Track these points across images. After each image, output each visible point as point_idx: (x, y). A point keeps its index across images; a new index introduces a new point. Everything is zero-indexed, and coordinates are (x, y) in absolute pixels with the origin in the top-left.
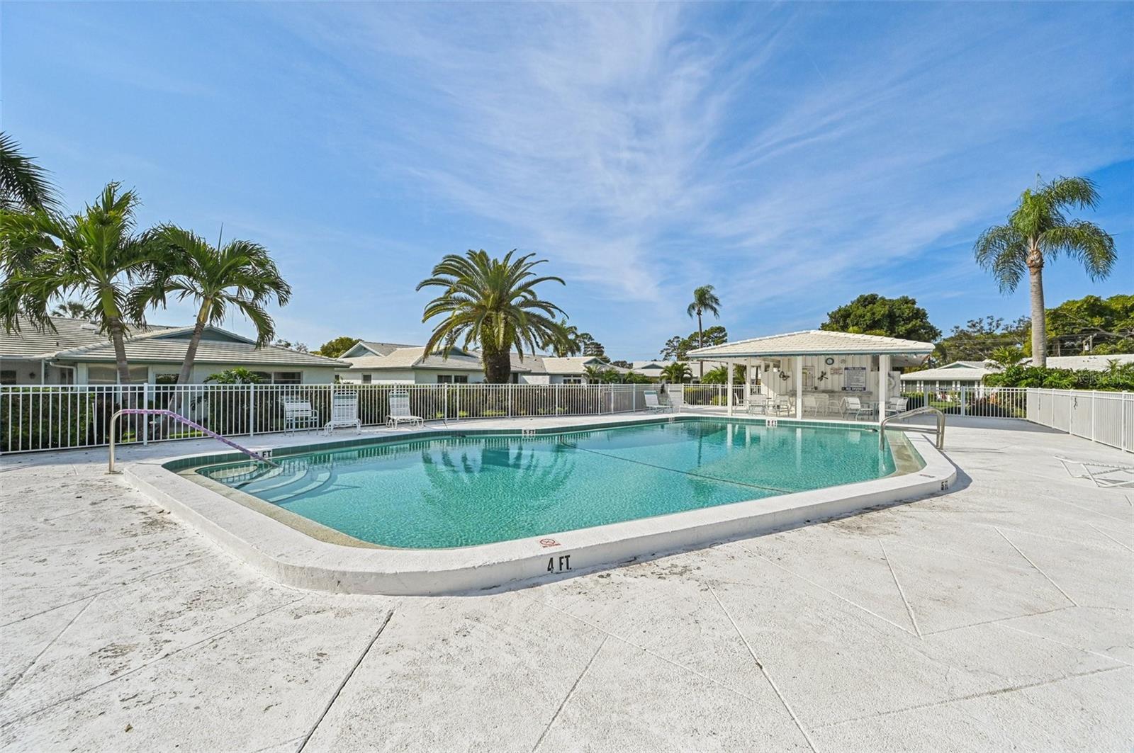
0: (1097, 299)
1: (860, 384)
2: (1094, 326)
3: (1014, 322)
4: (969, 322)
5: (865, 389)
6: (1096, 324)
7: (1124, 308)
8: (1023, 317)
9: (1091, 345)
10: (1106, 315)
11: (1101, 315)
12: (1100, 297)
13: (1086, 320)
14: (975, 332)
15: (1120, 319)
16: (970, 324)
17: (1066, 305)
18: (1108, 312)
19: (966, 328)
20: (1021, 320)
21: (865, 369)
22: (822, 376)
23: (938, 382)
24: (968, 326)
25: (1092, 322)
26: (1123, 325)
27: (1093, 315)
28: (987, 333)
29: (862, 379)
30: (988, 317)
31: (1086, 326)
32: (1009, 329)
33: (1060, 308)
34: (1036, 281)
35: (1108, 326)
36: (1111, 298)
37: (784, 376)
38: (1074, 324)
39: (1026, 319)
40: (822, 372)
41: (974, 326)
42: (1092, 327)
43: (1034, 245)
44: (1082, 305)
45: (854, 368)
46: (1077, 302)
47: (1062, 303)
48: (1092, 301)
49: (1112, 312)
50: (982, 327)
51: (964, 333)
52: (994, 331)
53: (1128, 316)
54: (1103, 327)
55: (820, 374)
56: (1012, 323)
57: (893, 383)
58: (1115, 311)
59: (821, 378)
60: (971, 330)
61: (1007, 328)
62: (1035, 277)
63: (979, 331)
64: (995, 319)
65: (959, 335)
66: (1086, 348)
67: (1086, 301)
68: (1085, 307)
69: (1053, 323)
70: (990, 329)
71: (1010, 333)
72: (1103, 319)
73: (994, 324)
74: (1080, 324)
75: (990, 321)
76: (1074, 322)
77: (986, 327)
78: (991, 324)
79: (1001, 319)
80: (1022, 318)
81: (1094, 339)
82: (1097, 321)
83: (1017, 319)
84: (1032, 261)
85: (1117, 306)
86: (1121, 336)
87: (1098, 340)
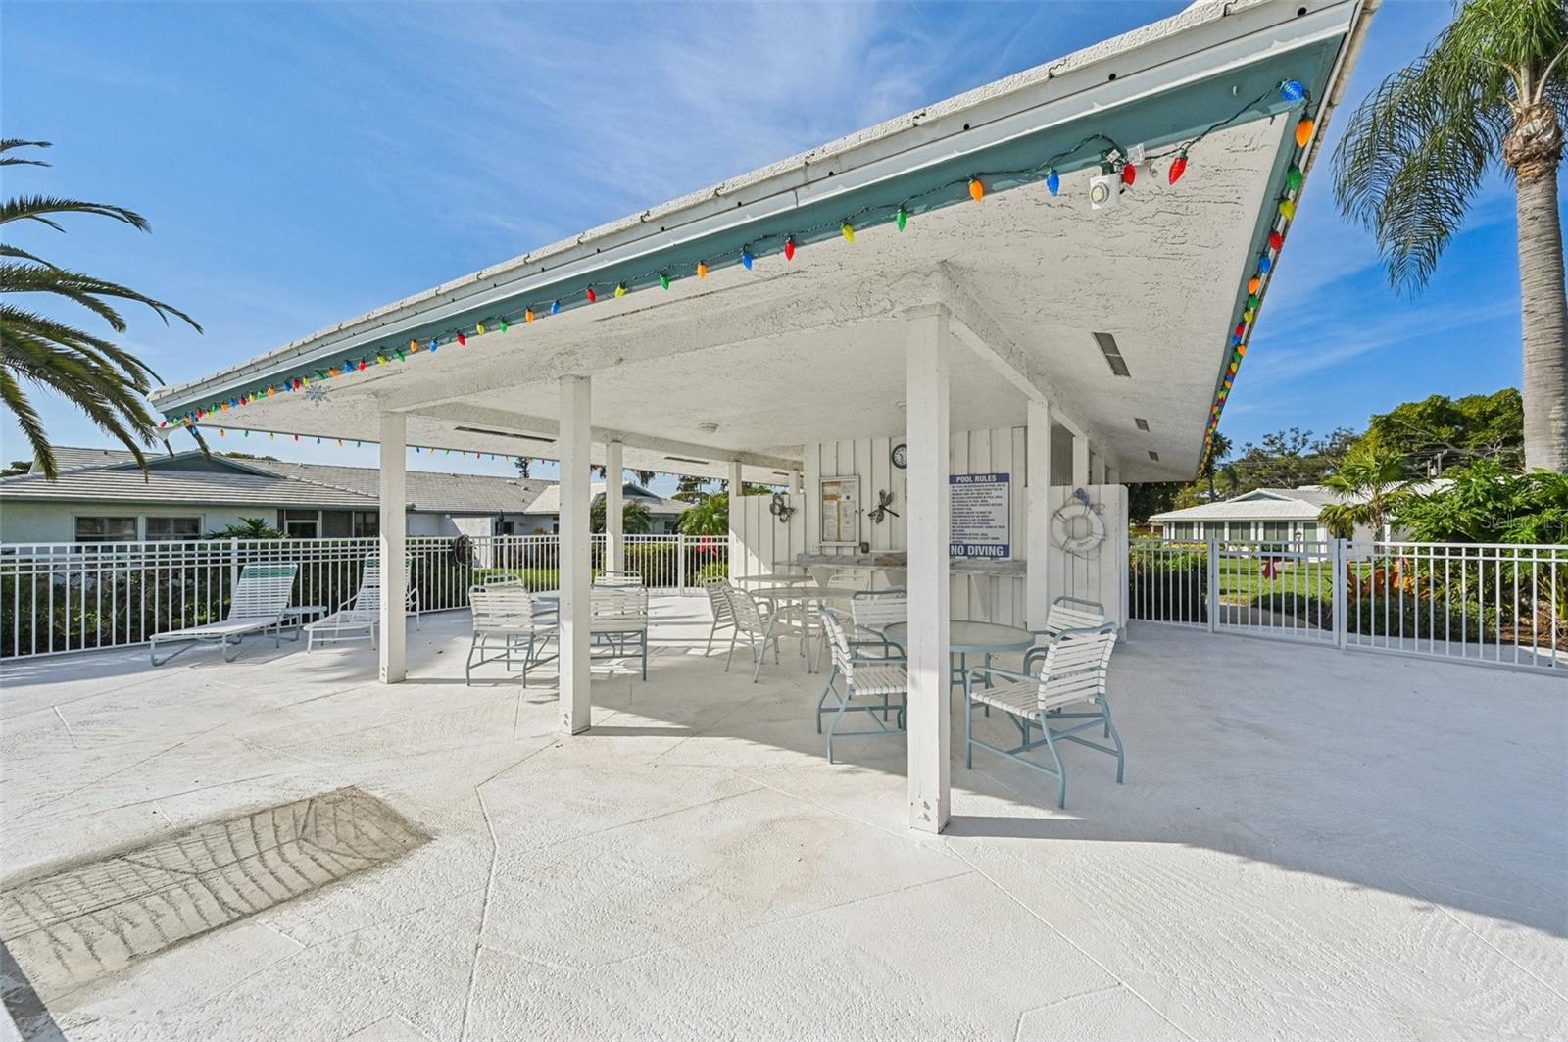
0: (1445, 401)
1: (991, 533)
2: (1441, 441)
3: (1327, 437)
4: (1265, 437)
5: (1006, 549)
6: (1444, 436)
7: (1482, 413)
8: (1339, 429)
9: (1439, 468)
10: (1456, 423)
11: (1451, 424)
12: (1449, 397)
13: (1430, 431)
14: (1274, 452)
15: (1477, 431)
16: (1266, 440)
17: (1402, 409)
18: (1458, 419)
19: (1261, 447)
20: (1335, 434)
21: (1003, 478)
22: (882, 507)
23: (1227, 525)
24: (1265, 444)
25: (1439, 434)
26: (1481, 439)
27: (1439, 424)
28: (1291, 454)
29: (999, 516)
30: (1292, 430)
31: (1429, 440)
32: (1320, 447)
33: (1395, 414)
34: (1538, 201)
35: (1459, 440)
36: (1463, 400)
37: (783, 509)
38: (1413, 437)
39: (1343, 433)
40: (882, 494)
41: (1272, 442)
42: (1438, 442)
43: (1532, 93)
44: (1425, 409)
45: (973, 477)
46: (1417, 405)
47: (1395, 407)
48: (1438, 403)
49: (1465, 421)
50: (1283, 445)
51: (1259, 454)
52: (1299, 450)
53: (1487, 426)
54: (1453, 441)
55: (877, 501)
56: (1324, 439)
57: (1098, 530)
58: (1469, 417)
59: (878, 515)
60: (1268, 449)
61: (1317, 446)
62: (1536, 189)
63: (1279, 450)
64: (1301, 433)
65: (1251, 457)
66: (1433, 472)
67: (1429, 404)
68: (1429, 411)
69: (1384, 436)
70: (1294, 448)
71: (1322, 453)
72: (1454, 430)
73: (1300, 440)
74: (1421, 438)
75: (1293, 435)
76: (1413, 434)
77: (1289, 445)
78: (1295, 440)
79: (1310, 433)
80: (1337, 431)
81: (1444, 459)
82: (1446, 432)
83: (1330, 433)
84: (1528, 139)
85: (1472, 411)
86: (1478, 454)
87: (1447, 461)
